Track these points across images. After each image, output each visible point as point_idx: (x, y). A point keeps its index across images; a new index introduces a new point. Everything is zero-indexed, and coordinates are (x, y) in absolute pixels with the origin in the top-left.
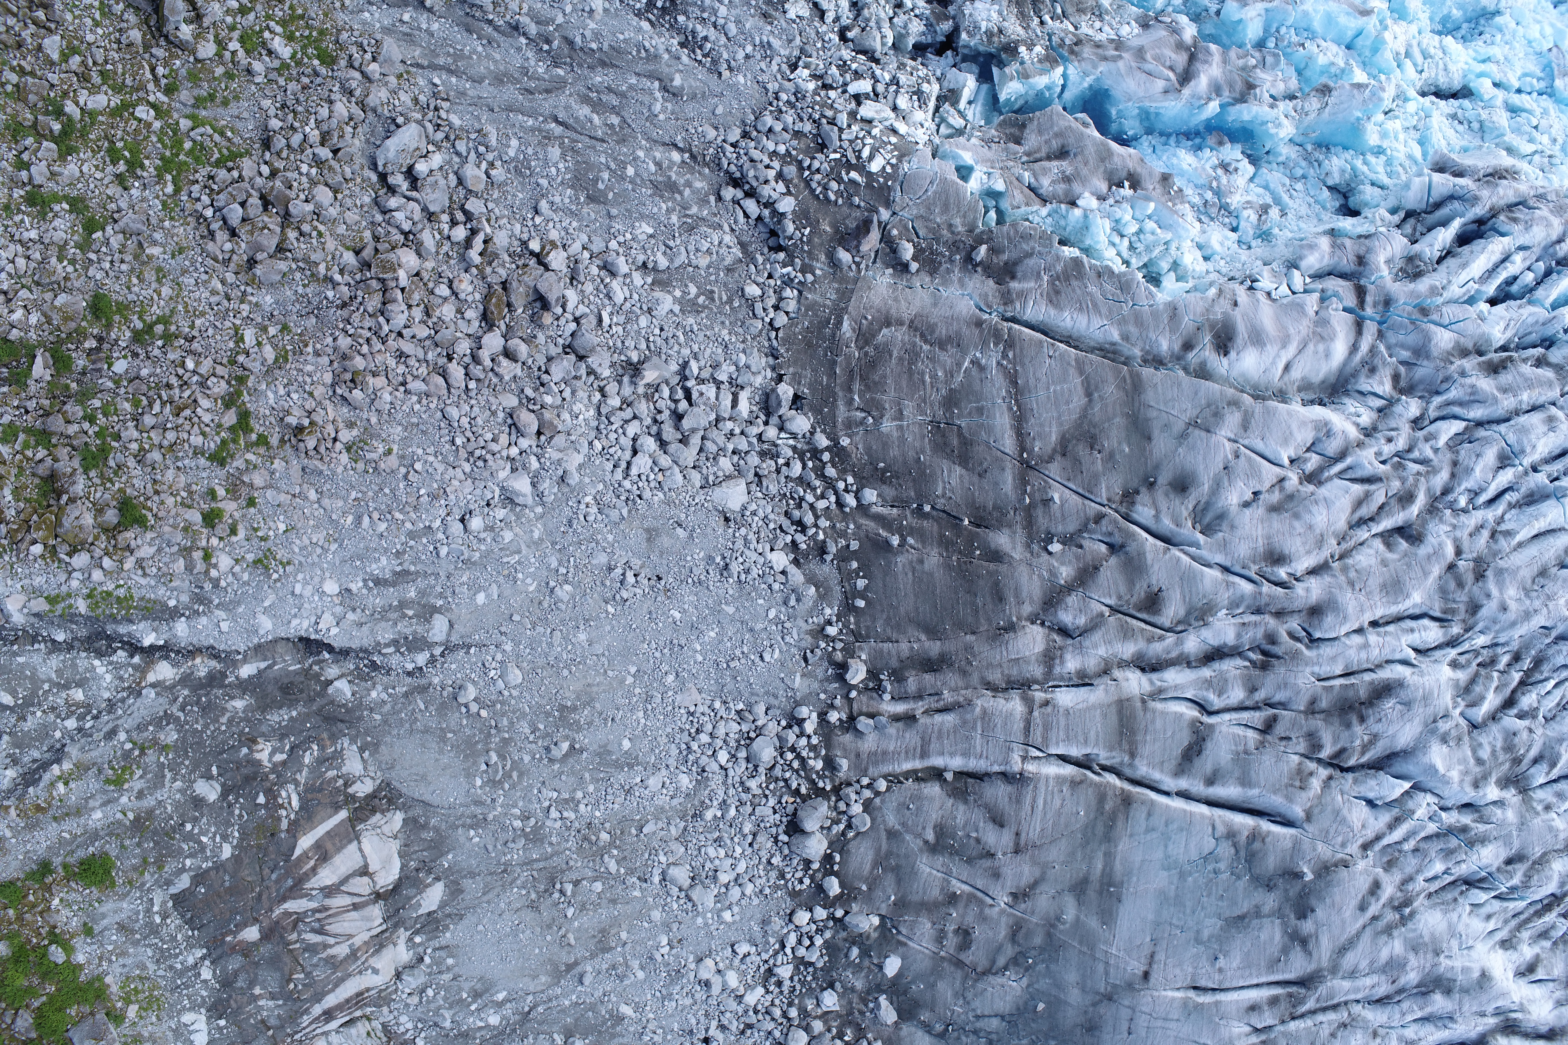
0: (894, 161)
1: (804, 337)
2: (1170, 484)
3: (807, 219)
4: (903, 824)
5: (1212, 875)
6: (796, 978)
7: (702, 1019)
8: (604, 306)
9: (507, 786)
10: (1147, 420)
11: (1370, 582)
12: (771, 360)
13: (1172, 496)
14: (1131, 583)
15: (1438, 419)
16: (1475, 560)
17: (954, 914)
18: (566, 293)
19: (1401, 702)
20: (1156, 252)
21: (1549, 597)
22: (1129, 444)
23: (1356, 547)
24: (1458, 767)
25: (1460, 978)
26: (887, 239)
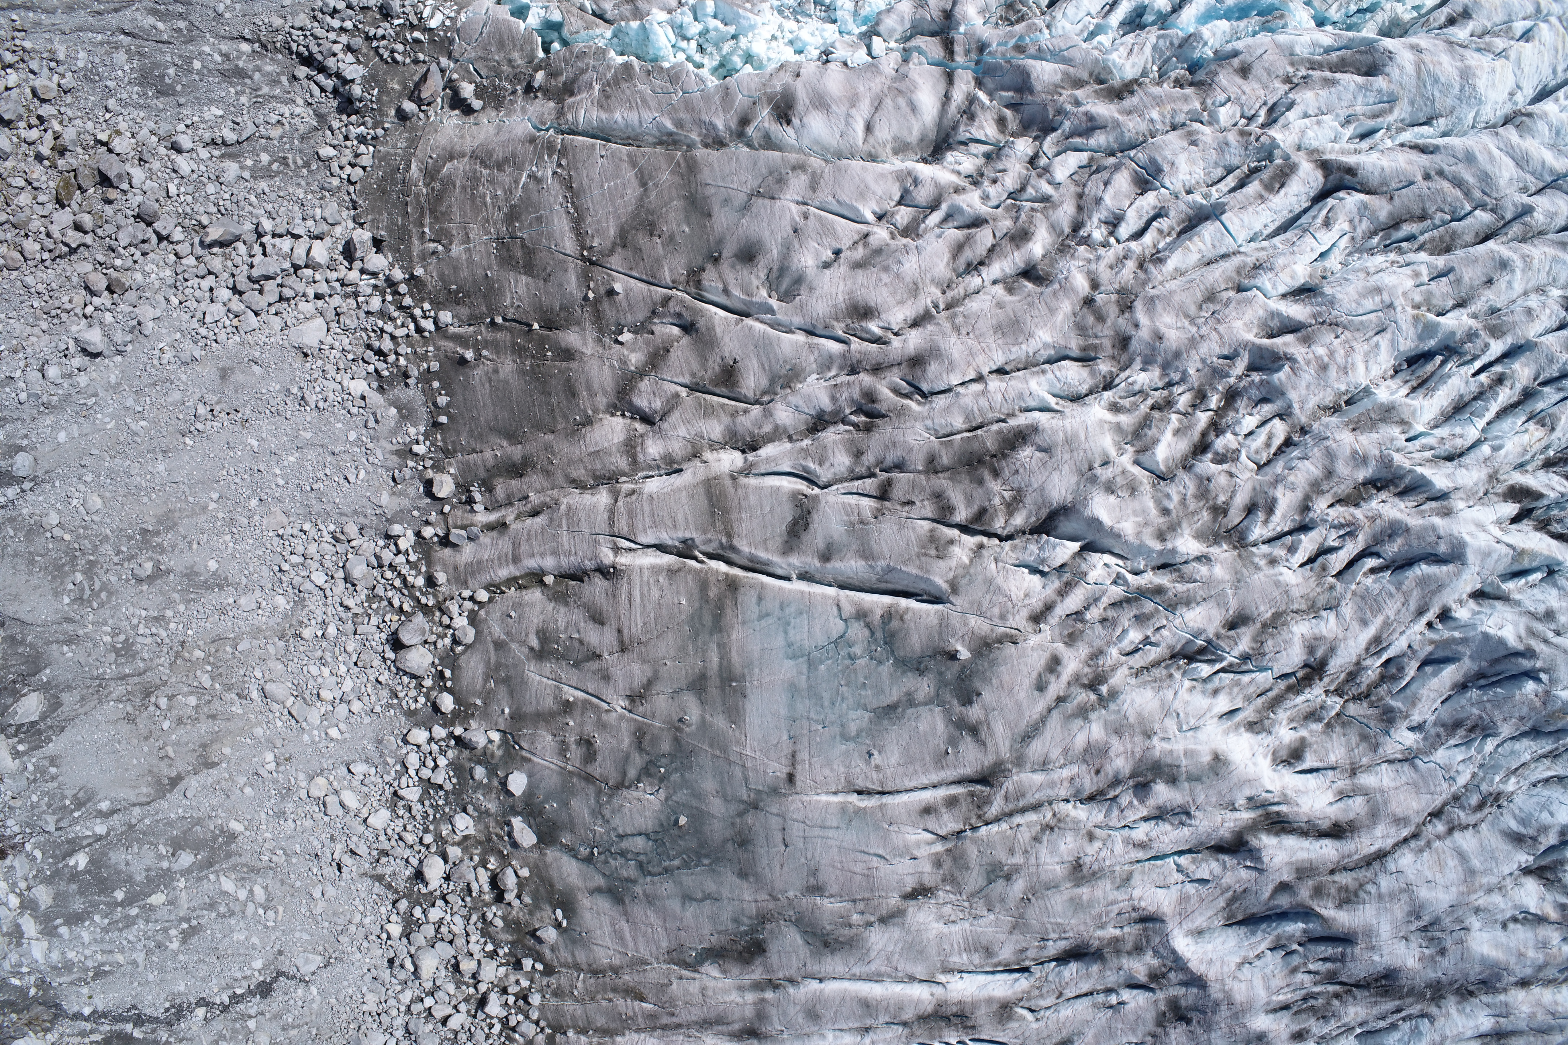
0: (452, 15)
1: (379, 186)
2: (736, 256)
3: (376, 81)
4: (508, 634)
5: (847, 662)
6: (427, 803)
7: (327, 842)
8: (172, 179)
9: (95, 605)
10: (705, 198)
11: (980, 324)
12: (352, 212)
13: (739, 267)
14: (703, 359)
15: (1058, 154)
16: (1118, 292)
17: (571, 723)
18: (132, 171)
19: (1040, 449)
20: (727, 47)
21: (1218, 321)
22: (689, 225)
23: (966, 296)
24: (1132, 519)
25: (1184, 763)
26: (450, 85)
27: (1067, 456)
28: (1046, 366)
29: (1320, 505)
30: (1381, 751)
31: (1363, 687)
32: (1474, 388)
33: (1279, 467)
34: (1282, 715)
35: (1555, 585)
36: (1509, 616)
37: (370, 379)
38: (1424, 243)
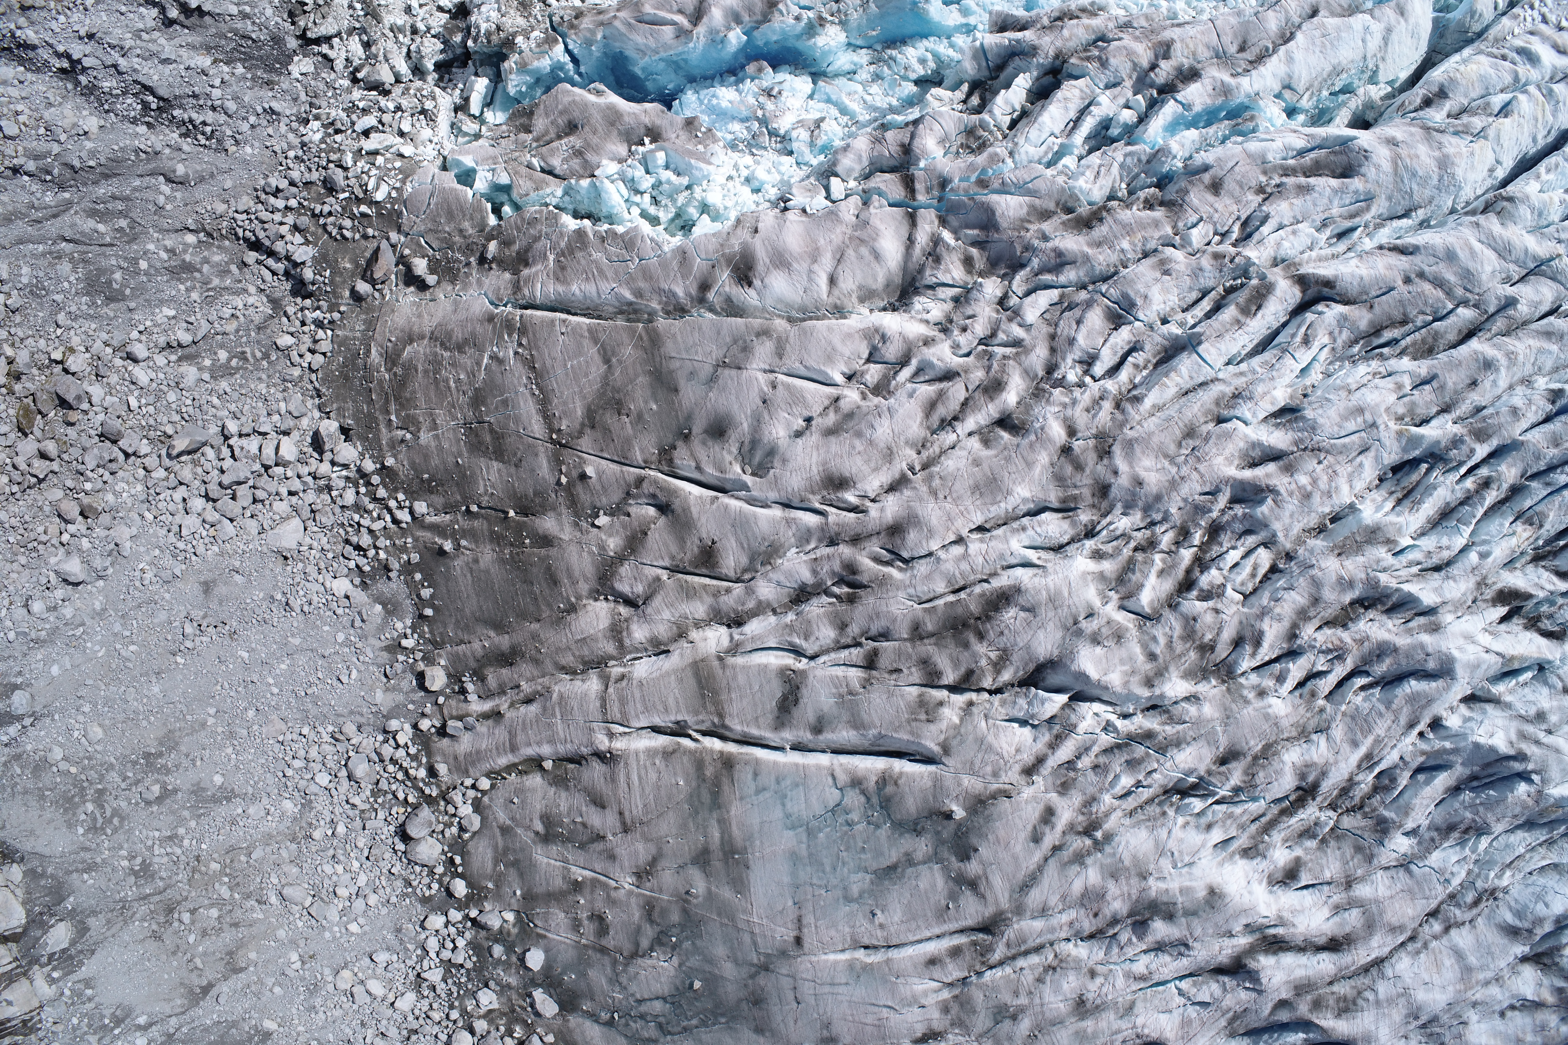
0: (398, 185)
1: (341, 373)
2: (706, 431)
3: (327, 262)
4: (513, 819)
5: (845, 828)
6: (450, 981)
7: (358, 1028)
8: (131, 392)
9: (109, 832)
10: (671, 372)
11: (957, 486)
12: (317, 401)
13: (710, 443)
14: (681, 541)
15: (1028, 293)
16: (1096, 437)
17: (582, 901)
18: (90, 389)
19: (1024, 609)
20: (681, 199)
21: (1198, 459)
22: (656, 402)
23: (943, 453)
24: (1120, 668)
25: (1180, 900)
26: (402, 260)
27: (1051, 614)
28: (1026, 521)
29: (1308, 632)
30: (1375, 861)
31: (1357, 800)
32: (1460, 495)
33: (1264, 598)
34: (1277, 836)
35: (1546, 683)
36: (1500, 722)
37: (352, 576)
38: (1406, 348)
